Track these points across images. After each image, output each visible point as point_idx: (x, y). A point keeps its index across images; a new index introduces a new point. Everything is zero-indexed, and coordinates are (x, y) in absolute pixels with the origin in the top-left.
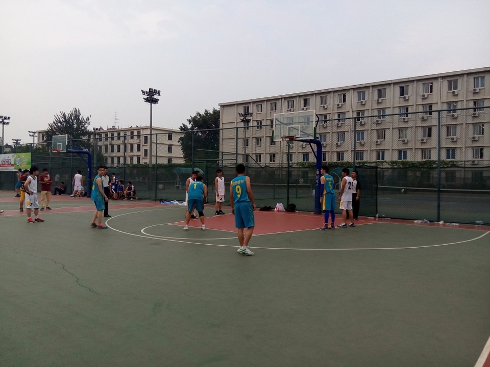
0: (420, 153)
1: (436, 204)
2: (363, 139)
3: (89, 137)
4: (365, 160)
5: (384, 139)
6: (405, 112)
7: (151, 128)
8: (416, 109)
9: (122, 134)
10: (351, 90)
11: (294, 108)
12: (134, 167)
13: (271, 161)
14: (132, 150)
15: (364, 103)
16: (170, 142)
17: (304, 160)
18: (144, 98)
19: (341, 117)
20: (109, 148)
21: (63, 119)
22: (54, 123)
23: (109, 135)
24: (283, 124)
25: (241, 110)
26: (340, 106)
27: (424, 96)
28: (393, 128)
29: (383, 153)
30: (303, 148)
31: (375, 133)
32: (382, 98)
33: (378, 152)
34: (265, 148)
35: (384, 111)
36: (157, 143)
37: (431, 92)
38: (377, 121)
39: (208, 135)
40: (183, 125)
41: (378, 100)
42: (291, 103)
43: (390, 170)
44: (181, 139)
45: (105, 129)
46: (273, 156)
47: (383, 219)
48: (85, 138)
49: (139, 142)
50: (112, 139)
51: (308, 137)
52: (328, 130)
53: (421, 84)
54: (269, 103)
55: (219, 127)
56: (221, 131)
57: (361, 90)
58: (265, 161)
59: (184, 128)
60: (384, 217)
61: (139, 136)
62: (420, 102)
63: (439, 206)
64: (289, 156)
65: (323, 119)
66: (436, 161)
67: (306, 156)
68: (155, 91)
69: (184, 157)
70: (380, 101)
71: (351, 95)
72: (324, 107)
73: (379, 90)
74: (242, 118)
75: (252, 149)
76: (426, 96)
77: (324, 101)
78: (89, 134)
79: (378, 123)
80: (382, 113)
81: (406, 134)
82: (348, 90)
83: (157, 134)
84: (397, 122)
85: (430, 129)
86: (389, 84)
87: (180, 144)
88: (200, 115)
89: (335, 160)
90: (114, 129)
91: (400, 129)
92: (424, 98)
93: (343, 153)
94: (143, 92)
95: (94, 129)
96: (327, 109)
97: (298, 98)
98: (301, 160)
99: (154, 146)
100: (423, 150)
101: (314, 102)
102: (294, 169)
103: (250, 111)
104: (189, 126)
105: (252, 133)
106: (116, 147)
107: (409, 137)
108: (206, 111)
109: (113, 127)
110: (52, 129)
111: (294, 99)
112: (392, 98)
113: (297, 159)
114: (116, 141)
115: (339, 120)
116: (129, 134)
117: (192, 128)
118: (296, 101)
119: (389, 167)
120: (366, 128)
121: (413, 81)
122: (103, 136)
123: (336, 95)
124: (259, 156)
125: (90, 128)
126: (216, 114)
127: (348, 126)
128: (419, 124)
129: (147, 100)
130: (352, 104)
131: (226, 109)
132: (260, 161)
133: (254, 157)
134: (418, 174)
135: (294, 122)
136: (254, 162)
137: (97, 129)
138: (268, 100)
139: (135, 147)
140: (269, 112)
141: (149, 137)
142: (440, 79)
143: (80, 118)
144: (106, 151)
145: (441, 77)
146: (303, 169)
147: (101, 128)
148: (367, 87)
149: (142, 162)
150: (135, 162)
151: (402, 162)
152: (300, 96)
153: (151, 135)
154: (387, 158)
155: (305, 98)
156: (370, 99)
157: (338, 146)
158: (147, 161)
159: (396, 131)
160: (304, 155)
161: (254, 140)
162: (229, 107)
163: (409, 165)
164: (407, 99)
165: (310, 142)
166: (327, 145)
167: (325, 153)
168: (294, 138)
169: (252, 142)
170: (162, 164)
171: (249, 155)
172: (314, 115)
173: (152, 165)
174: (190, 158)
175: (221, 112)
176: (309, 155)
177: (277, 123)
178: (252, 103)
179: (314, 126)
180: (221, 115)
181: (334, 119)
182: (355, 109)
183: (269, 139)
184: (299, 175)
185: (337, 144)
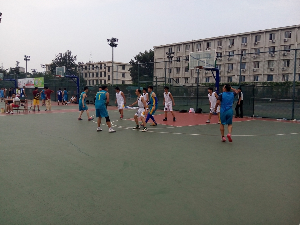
0: (281, 77)
1: (291, 109)
2: (244, 68)
3: (76, 68)
4: (245, 81)
6: (272, 50)
7: (113, 62)
8: (280, 48)
9: (95, 66)
10: (238, 37)
11: (201, 49)
13: (186, 82)
14: (101, 76)
15: (246, 45)
16: (123, 71)
17: (206, 81)
18: (108, 44)
19: (231, 54)
20: (88, 74)
21: (61, 57)
22: (55, 59)
23: (88, 67)
24: (195, 58)
25: (167, 50)
26: (230, 47)
27: (285, 40)
28: (264, 61)
29: (258, 77)
30: (206, 74)
31: (253, 64)
32: (258, 42)
33: (254, 76)
34: (182, 74)
35: (259, 50)
36: (117, 72)
37: (290, 37)
38: (254, 56)
39: (146, 66)
40: (132, 60)
41: (255, 43)
42: (199, 46)
43: (262, 88)
44: (130, 69)
45: (85, 63)
46: (187, 79)
47: (257, 118)
48: (73, 69)
49: (105, 71)
50: (90, 69)
51: (209, 66)
52: (222, 62)
53: (283, 32)
54: (185, 46)
55: (153, 61)
56: (154, 64)
57: (244, 36)
58: (182, 82)
59: (132, 62)
60: (258, 117)
61: (105, 68)
62: (283, 44)
63: (293, 110)
64: (197, 79)
65: (219, 55)
66: (292, 82)
67: (207, 79)
68: (115, 40)
69: (132, 80)
70: (256, 44)
71: (238, 39)
72: (220, 47)
73: (256, 37)
74: (168, 55)
75: (174, 75)
76: (287, 40)
77: (220, 44)
78: (75, 66)
79: (255, 58)
80: (257, 52)
81: (273, 65)
82: (236, 36)
83: (117, 66)
84: (267, 57)
85: (288, 61)
86: (263, 32)
87: (129, 72)
88: (142, 54)
89: (226, 81)
90: (90, 63)
91: (269, 62)
92: (285, 41)
93: (231, 77)
94: (108, 40)
95: (79, 63)
96: (222, 49)
97: (203, 42)
98: (204, 82)
99: (115, 74)
100: (283, 75)
101: (214, 44)
102: (201, 87)
103: (173, 51)
104: (135, 61)
105: (174, 65)
106: (91, 74)
107: (275, 67)
108: (146, 51)
109: (90, 62)
110: (54, 63)
111: (201, 43)
112: (265, 41)
113: (202, 81)
114: (91, 71)
115: (229, 56)
116: (99, 66)
117: (137, 62)
118: (202, 44)
119: (261, 85)
120: (247, 60)
121: (278, 30)
122: (84, 67)
123: (228, 39)
124: (178, 80)
125: (77, 63)
126: (152, 53)
127: (236, 59)
128: (282, 58)
129: (110, 45)
130: (238, 45)
131: (157, 50)
132: (179, 82)
133: (175, 79)
134: (280, 90)
135: (201, 57)
136: (175, 83)
137: (81, 63)
138: (184, 44)
139: (103, 74)
140: (185, 51)
141: (111, 68)
142: (296, 29)
143: (71, 57)
144: (86, 77)
145: (297, 27)
146: (205, 87)
147: (82, 63)
148: (248, 34)
149: (107, 83)
150: (103, 83)
151: (270, 82)
152: (205, 41)
153: (113, 66)
154: (260, 80)
155: (208, 42)
156: (250, 42)
157: (228, 73)
158: (110, 82)
159: (266, 63)
161: (175, 69)
162: (160, 49)
163: (274, 85)
164: (274, 42)
165: (212, 70)
166: (221, 72)
167: (220, 77)
168: (202, 68)
169: (174, 71)
170: (119, 84)
171: (172, 79)
172: (215, 53)
173: (114, 85)
174: (136, 81)
175: (155, 51)
176: (210, 78)
177: (191, 58)
178: (174, 46)
179: (215, 60)
180: (154, 53)
181: (226, 55)
182: (240, 48)
183: (184, 69)
184: (203, 91)
185: (228, 71)
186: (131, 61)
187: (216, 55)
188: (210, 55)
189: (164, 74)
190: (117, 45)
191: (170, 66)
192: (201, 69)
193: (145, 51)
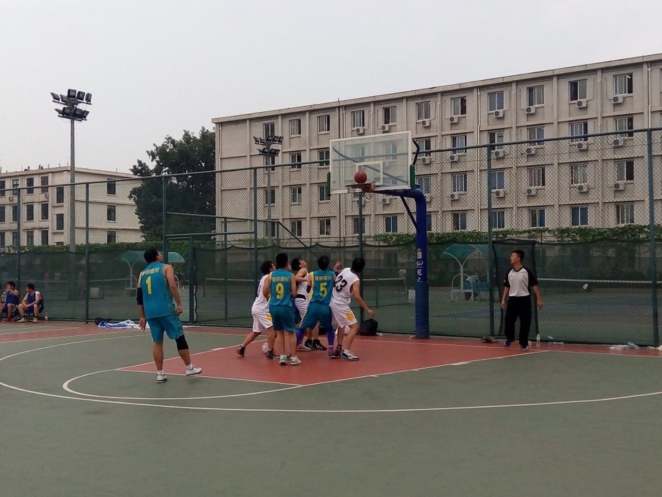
0: (612, 211)
1: (650, 311)
2: (501, 186)
4: (507, 227)
5: (544, 184)
6: (581, 131)
7: (73, 171)
8: (602, 125)
9: (9, 185)
10: (475, 90)
11: (366, 127)
12: (36, 252)
13: (322, 233)
14: (30, 217)
15: (501, 115)
16: (111, 199)
17: (388, 229)
18: (56, 110)
19: (458, 143)
24: (347, 158)
25: (259, 131)
26: (455, 121)
27: (616, 99)
28: (560, 164)
29: (542, 213)
30: (385, 205)
31: (525, 174)
32: (537, 106)
33: (532, 210)
34: (310, 208)
35: (541, 132)
36: (87, 202)
37: (630, 91)
38: (529, 150)
39: (190, 182)
40: (140, 162)
41: (528, 110)
42: (358, 117)
43: (557, 248)
44: (134, 191)
46: (325, 223)
47: (550, 343)
49: (44, 199)
51: (394, 183)
52: (434, 169)
53: (609, 77)
54: (315, 117)
55: (213, 167)
56: (218, 176)
57: (495, 89)
58: (310, 232)
59: (140, 170)
60: (552, 341)
61: (45, 188)
62: (609, 111)
63: (656, 315)
64: (359, 222)
65: (423, 147)
66: (645, 227)
67: (391, 221)
68: (80, 96)
69: (143, 229)
70: (533, 111)
71: (475, 99)
72: (424, 123)
73: (531, 90)
74: (262, 147)
75: (283, 210)
76: (620, 101)
77: (423, 112)
79: (530, 155)
80: (536, 135)
81: (584, 175)
82: (470, 89)
83: (87, 184)
84: (567, 153)
85: (630, 165)
86: (549, 78)
87: (132, 202)
88: (173, 142)
89: (449, 228)
91: (573, 166)
92: (617, 104)
93: (464, 213)
94: (55, 97)
96: (429, 127)
97: (372, 105)
98: (381, 230)
99: (80, 209)
100: (618, 206)
101: (405, 114)
102: (370, 249)
103: (278, 133)
104: (152, 165)
105: (281, 178)
107: (590, 181)
108: (187, 134)
111: (366, 109)
113: (376, 227)
115: (454, 151)
116: (23, 183)
117: (158, 170)
118: (369, 112)
119: (554, 239)
120: (506, 164)
121: (594, 71)
123: (448, 99)
124: (297, 224)
126: (209, 140)
127: (474, 161)
128: (610, 155)
129: (64, 114)
130: (478, 116)
131: (227, 129)
132: (300, 234)
133: (288, 225)
134: (611, 252)
135: (366, 154)
136: (287, 235)
138: (312, 111)
139: (37, 210)
140: (315, 134)
141: (67, 191)
142: (645, 67)
145: (647, 62)
146: (387, 249)
148: (506, 84)
149: (53, 241)
150: (37, 241)
151: (581, 230)
152: (377, 103)
153: (73, 185)
154: (551, 222)
155: (388, 106)
156: (513, 106)
157: (454, 201)
158: (64, 238)
159: (566, 170)
160: (388, 220)
161: (287, 191)
162: (234, 126)
163: (593, 236)
164: (584, 105)
165: (403, 194)
166: (432, 199)
167: (430, 216)
168: (372, 188)
169: (282, 196)
170: (95, 245)
171: (278, 223)
172: (410, 141)
173: (78, 247)
174: (155, 231)
175: (217, 135)
176: (399, 219)
177: (337, 157)
178: (280, 117)
179: (410, 163)
180: (217, 141)
181: (444, 148)
182: (485, 127)
183: (316, 189)
184: (379, 260)
185: (452, 196)
186: (137, 164)
187: (411, 148)
188: (395, 149)
189: (251, 208)
190: (88, 112)
191: (269, 180)
192: (368, 192)
193: (184, 133)
